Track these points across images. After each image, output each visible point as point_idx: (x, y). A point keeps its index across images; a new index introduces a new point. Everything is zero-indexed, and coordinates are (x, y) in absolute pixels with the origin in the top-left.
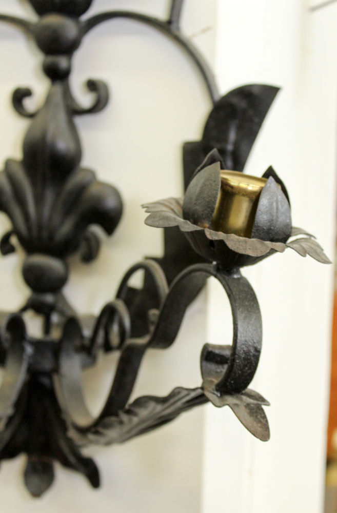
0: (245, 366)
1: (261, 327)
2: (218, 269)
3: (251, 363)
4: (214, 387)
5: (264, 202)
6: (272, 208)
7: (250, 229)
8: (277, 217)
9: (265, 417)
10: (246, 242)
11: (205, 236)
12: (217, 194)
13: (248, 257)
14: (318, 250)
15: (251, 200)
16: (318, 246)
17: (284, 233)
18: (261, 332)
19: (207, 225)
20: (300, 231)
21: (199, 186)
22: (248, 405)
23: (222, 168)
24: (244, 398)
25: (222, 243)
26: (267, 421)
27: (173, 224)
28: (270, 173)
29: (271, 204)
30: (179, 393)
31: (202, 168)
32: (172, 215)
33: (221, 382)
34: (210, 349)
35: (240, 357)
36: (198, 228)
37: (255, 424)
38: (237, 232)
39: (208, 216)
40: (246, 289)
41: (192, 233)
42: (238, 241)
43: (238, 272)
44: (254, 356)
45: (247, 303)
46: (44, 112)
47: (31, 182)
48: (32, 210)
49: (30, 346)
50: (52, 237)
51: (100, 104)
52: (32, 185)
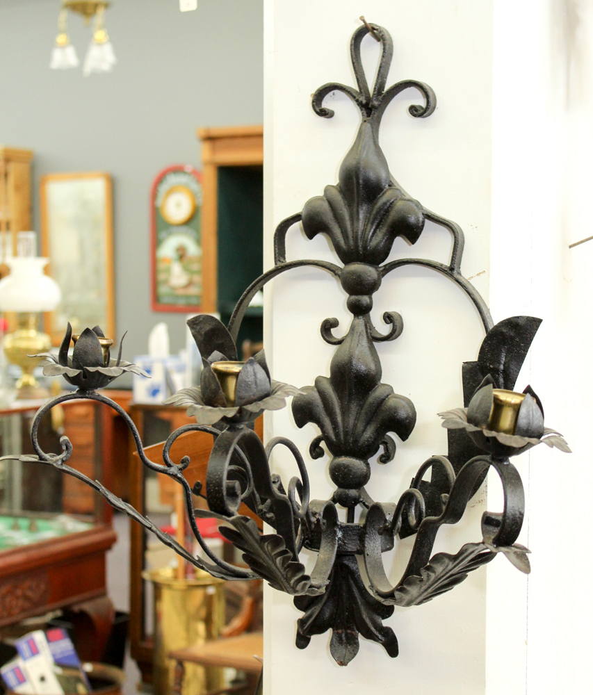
0: (513, 525)
1: (523, 497)
2: (493, 459)
3: (517, 523)
4: (491, 541)
5: (523, 411)
6: (529, 415)
7: (515, 430)
8: (533, 421)
9: (527, 559)
10: (511, 438)
11: (483, 435)
12: (491, 406)
13: (514, 448)
14: (563, 444)
15: (514, 410)
16: (564, 441)
17: (539, 432)
18: (524, 501)
19: (484, 427)
20: (550, 431)
21: (479, 400)
22: (515, 553)
23: (494, 387)
24: (513, 548)
25: (494, 439)
26: (529, 562)
27: (461, 427)
28: (529, 390)
29: (528, 412)
30: (466, 550)
31: (480, 388)
32: (459, 420)
33: (496, 536)
34: (488, 515)
35: (509, 518)
36: (478, 429)
37: (520, 564)
38: (506, 432)
39: (485, 421)
40: (513, 472)
41: (474, 433)
42: (506, 437)
43: (507, 460)
44: (519, 518)
45: (513, 481)
46: (348, 339)
47: (338, 396)
48: (339, 419)
49: (340, 529)
50: (356, 441)
51: (397, 333)
52: (339, 399)
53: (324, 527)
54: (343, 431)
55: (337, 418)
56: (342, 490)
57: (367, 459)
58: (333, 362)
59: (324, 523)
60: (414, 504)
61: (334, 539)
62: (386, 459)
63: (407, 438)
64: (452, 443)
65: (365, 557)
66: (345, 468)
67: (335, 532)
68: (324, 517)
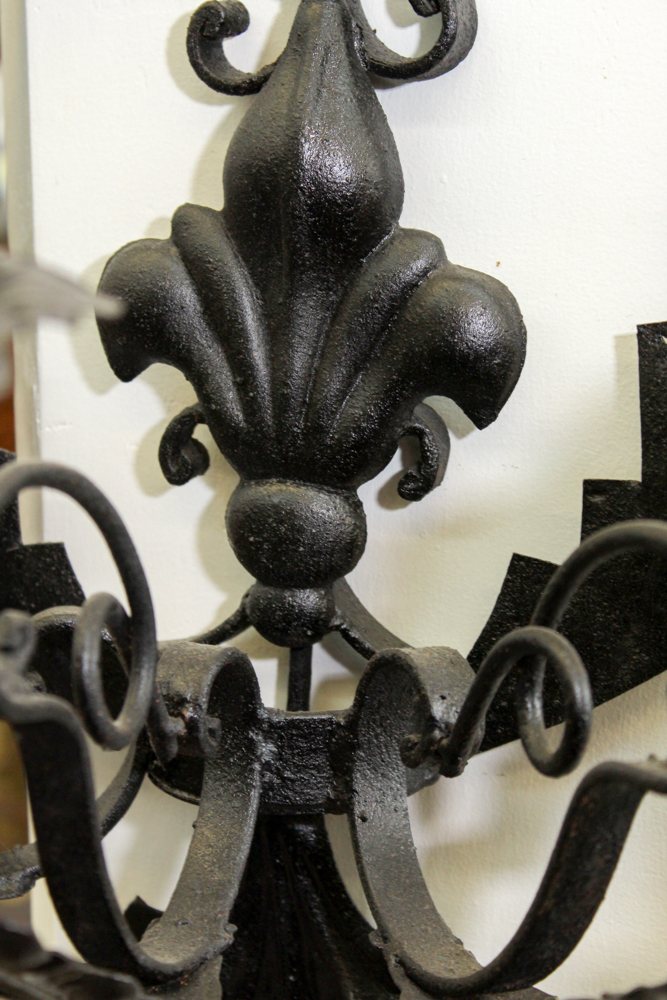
46: (286, 74)
47: (253, 275)
48: (258, 354)
49: (268, 736)
50: (316, 430)
51: (455, 48)
52: (257, 285)
53: (211, 745)
54: (273, 394)
55: (249, 351)
56: (271, 592)
57: (355, 489)
58: (232, 153)
59: (212, 732)
60: (540, 677)
61: (245, 771)
62: (419, 482)
63: (493, 417)
64: (657, 440)
65: (353, 827)
66: (282, 522)
67: (252, 746)
68: (211, 711)
